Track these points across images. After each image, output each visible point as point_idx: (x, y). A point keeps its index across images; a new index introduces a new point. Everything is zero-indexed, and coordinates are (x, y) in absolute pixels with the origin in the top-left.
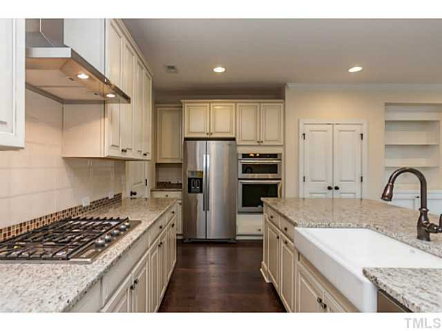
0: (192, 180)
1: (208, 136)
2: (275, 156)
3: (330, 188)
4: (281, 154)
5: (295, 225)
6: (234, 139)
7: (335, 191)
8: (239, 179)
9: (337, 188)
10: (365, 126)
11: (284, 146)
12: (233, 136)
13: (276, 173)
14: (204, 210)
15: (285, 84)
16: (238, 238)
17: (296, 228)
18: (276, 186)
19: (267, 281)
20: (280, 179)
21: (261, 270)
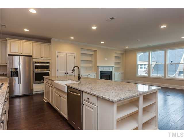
0: (13, 72)
1: (20, 54)
2: (48, 63)
3: (66, 73)
4: (49, 62)
5: (54, 81)
6: (32, 56)
7: (67, 74)
8: (34, 71)
9: (68, 73)
10: (75, 54)
11: (51, 59)
12: (32, 55)
13: (48, 68)
14: (19, 84)
15: (51, 38)
16: (34, 93)
17: (54, 82)
18: (48, 73)
19: (46, 102)
20: (49, 71)
21: (44, 100)
